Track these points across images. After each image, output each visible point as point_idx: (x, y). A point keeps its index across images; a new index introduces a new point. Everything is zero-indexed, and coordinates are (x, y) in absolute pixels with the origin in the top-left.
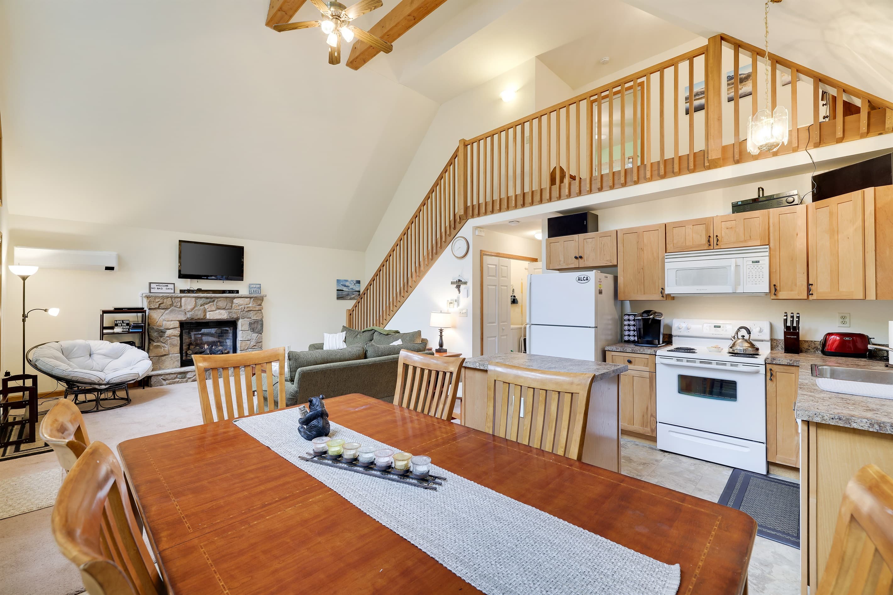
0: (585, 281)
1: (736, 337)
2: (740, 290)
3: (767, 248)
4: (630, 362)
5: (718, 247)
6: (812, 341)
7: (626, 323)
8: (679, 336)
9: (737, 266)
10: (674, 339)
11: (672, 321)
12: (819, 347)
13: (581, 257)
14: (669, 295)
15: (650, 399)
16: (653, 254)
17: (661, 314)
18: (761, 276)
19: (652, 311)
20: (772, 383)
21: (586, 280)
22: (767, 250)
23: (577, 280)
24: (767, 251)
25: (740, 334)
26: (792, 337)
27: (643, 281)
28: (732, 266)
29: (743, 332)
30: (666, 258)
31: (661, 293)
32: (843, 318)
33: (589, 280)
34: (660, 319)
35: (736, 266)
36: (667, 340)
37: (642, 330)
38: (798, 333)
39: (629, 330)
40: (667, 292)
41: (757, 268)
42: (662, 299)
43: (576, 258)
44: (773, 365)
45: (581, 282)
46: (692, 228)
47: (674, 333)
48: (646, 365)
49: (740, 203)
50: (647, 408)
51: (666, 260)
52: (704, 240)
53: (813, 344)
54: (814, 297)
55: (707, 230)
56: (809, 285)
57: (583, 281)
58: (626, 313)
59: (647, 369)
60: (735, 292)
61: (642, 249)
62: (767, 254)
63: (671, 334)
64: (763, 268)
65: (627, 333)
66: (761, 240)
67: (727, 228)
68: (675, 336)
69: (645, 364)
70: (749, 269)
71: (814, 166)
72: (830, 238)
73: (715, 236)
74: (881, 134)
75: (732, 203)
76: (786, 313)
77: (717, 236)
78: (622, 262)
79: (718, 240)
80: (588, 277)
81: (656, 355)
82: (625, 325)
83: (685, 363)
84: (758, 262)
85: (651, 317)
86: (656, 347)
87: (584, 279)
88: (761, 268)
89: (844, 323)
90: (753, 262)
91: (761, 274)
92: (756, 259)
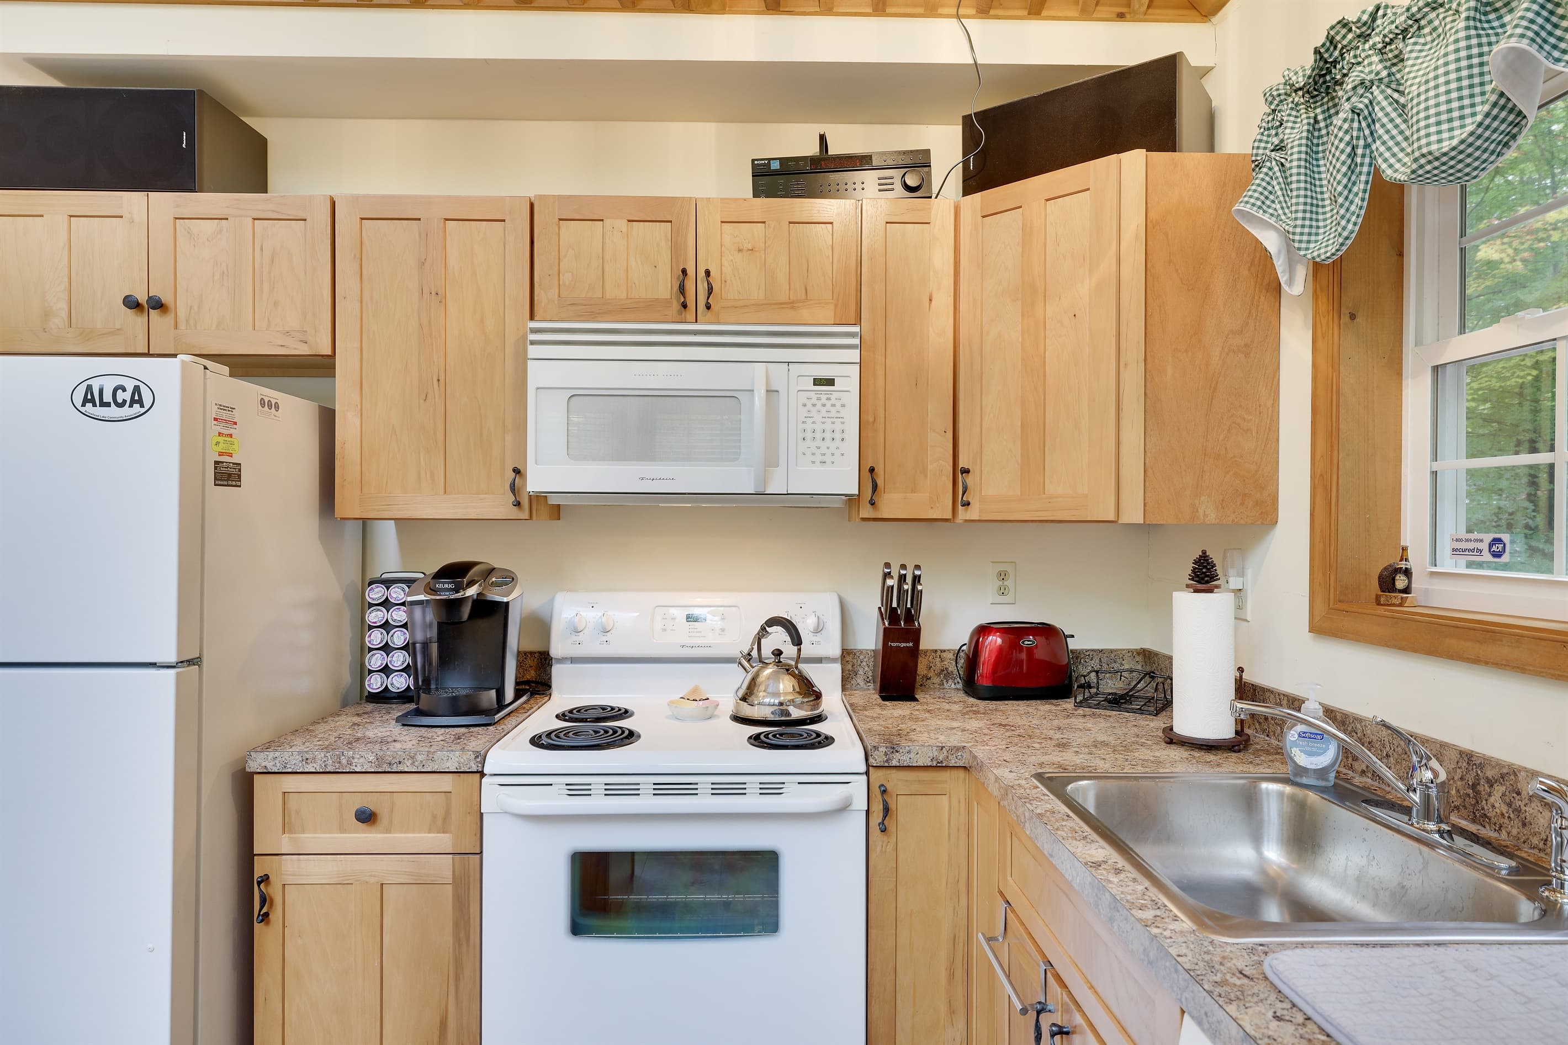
0: (126, 411)
1: (755, 653)
2: (776, 486)
3: (852, 335)
4: (367, 817)
5: (709, 315)
6: (936, 651)
7: (375, 616)
8: (574, 660)
9: (771, 392)
10: (558, 672)
11: (552, 600)
12: (952, 668)
13: (158, 305)
14: (539, 499)
15: (457, 979)
16: (482, 321)
17: (509, 579)
18: (838, 436)
19: (474, 564)
20: (885, 838)
21: (133, 402)
22: (857, 341)
23: (79, 399)
24: (854, 345)
25: (768, 646)
26: (903, 645)
27: (440, 437)
28: (756, 393)
29: (778, 638)
30: (532, 343)
31: (513, 488)
32: (1002, 576)
33: (147, 401)
34: (505, 600)
35: (767, 391)
36: (531, 675)
37: (434, 648)
38: (918, 632)
39: (386, 648)
40: (535, 483)
41: (829, 403)
42: (514, 513)
43: (132, 303)
44: (889, 772)
45: (99, 411)
46: (624, 230)
47: (557, 649)
48: (439, 823)
49: (775, 166)
50: (443, 1025)
51: (533, 351)
52: (664, 287)
53: (938, 659)
54: (973, 513)
55: (676, 249)
56: (959, 472)
57: (113, 412)
58: (377, 575)
59: (444, 841)
60: (761, 490)
61: (440, 297)
62: (854, 355)
63: (548, 654)
64: (843, 406)
65: (376, 661)
66: (836, 306)
67: (740, 250)
68: (562, 660)
69: (434, 817)
70: (804, 405)
72: (1023, 315)
73: (701, 274)
74: (1121, 16)
75: (753, 161)
76: (887, 565)
77: (708, 273)
78: (357, 344)
79: (710, 290)
80: (144, 389)
81: (482, 774)
82: (370, 628)
83: (598, 803)
84: (830, 382)
85: (472, 591)
86: (489, 725)
87: (121, 396)
88: (838, 404)
89: (1002, 591)
90: (817, 382)
91: (838, 427)
92: (824, 372)
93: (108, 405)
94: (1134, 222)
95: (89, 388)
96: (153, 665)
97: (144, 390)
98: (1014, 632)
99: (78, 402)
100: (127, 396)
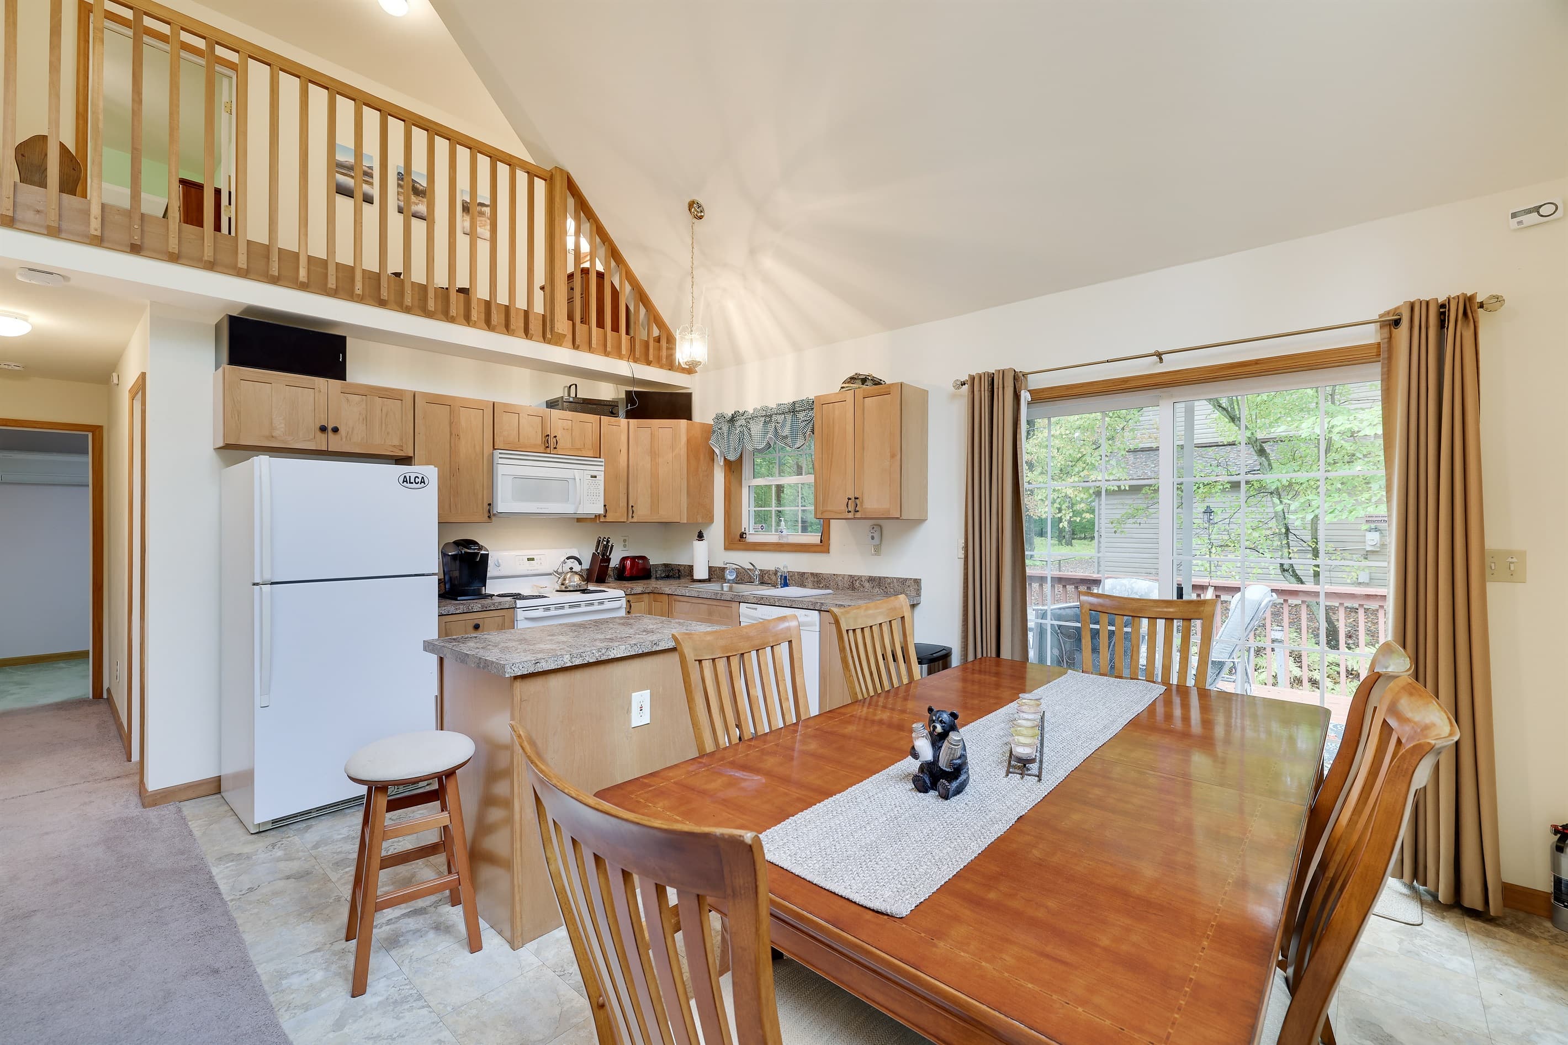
0: (419, 485)
3: (602, 462)
4: (476, 627)
5: (555, 451)
6: (612, 566)
13: (335, 430)
16: (474, 446)
18: (598, 494)
21: (421, 482)
22: (603, 464)
23: (401, 480)
24: (602, 466)
26: (606, 564)
27: (459, 491)
29: (571, 563)
30: (500, 458)
31: (489, 510)
32: (625, 541)
33: (426, 482)
38: (609, 559)
41: (595, 484)
42: (487, 520)
43: (323, 429)
45: (409, 485)
46: (526, 418)
48: (500, 626)
51: (495, 460)
52: (539, 440)
53: (612, 568)
55: (543, 426)
56: (630, 506)
57: (414, 485)
60: (576, 512)
61: (458, 436)
62: (602, 468)
64: (599, 485)
66: (594, 451)
67: (565, 430)
69: (498, 625)
70: (588, 484)
71: (634, 381)
72: (651, 460)
73: (553, 437)
74: (670, 370)
76: (602, 538)
77: (555, 438)
79: (556, 443)
80: (425, 477)
81: (517, 608)
84: (595, 477)
87: (417, 480)
89: (625, 546)
90: (592, 477)
91: (597, 492)
92: (594, 473)
93: (412, 483)
94: (684, 439)
95: (405, 477)
96: (423, 575)
97: (425, 479)
98: (633, 559)
99: (401, 482)
100: (420, 480)
